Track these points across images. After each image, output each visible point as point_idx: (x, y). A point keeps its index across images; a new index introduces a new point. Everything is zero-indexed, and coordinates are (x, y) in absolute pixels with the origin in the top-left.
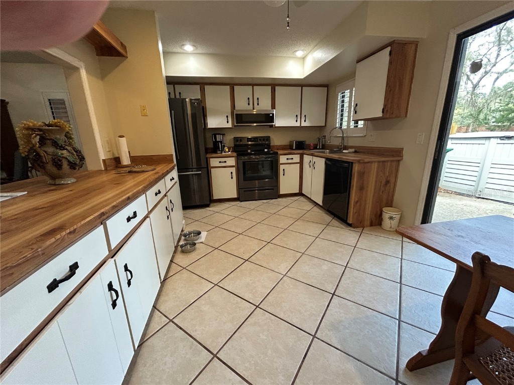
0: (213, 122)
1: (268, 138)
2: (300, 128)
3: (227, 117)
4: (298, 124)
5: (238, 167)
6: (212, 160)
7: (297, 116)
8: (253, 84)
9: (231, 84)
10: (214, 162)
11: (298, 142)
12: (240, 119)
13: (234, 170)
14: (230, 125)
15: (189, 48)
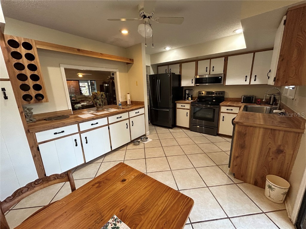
0: (185, 83)
1: (223, 93)
2: (250, 86)
3: (192, 80)
4: (247, 83)
5: (191, 110)
6: (177, 104)
7: (246, 77)
8: (211, 58)
9: (196, 61)
10: (179, 106)
11: (245, 97)
12: (199, 81)
13: (188, 111)
14: (193, 85)
15: (168, 48)
